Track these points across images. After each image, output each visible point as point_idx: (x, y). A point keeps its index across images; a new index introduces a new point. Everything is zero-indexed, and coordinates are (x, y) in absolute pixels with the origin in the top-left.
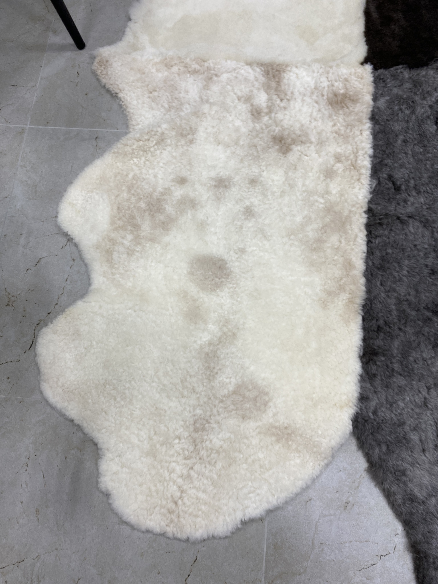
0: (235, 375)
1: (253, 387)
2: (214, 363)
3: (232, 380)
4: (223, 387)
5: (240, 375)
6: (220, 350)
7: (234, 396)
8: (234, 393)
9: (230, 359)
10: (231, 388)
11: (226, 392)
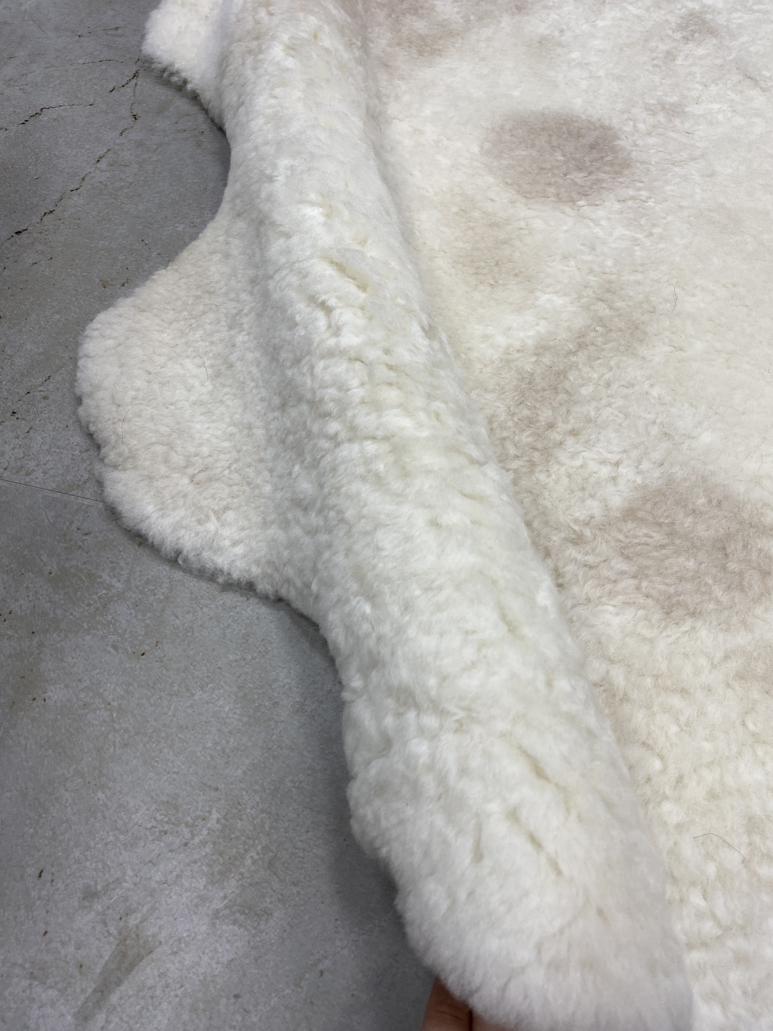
0: (635, 454)
1: (710, 501)
2: (554, 409)
3: (622, 470)
4: (583, 489)
5: (657, 455)
6: (579, 370)
7: (630, 525)
8: (630, 514)
9: (620, 402)
10: (617, 499)
11: (594, 507)
